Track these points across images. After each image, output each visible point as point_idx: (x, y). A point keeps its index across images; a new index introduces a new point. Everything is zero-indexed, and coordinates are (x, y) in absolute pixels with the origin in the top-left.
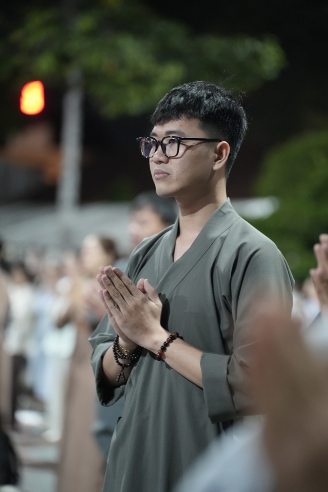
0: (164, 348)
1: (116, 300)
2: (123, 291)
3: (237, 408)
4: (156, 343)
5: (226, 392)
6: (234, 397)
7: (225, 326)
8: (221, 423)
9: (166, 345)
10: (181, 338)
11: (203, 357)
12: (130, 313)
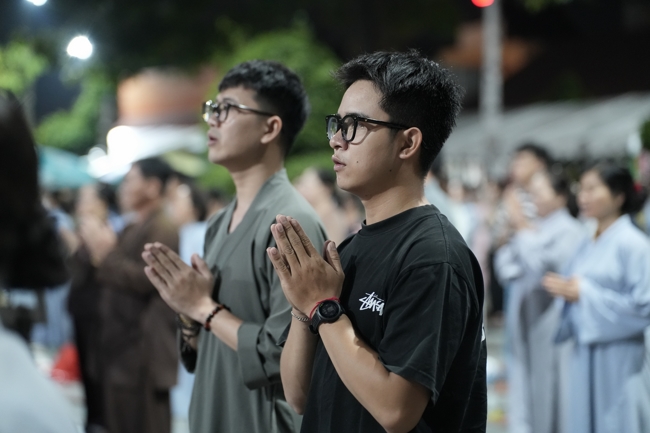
0: (209, 320)
1: (163, 276)
2: (169, 267)
3: (268, 375)
4: (202, 315)
5: (257, 361)
6: (265, 366)
7: (264, 297)
8: (263, 389)
9: (211, 317)
10: (228, 309)
11: (240, 328)
12: (177, 287)
